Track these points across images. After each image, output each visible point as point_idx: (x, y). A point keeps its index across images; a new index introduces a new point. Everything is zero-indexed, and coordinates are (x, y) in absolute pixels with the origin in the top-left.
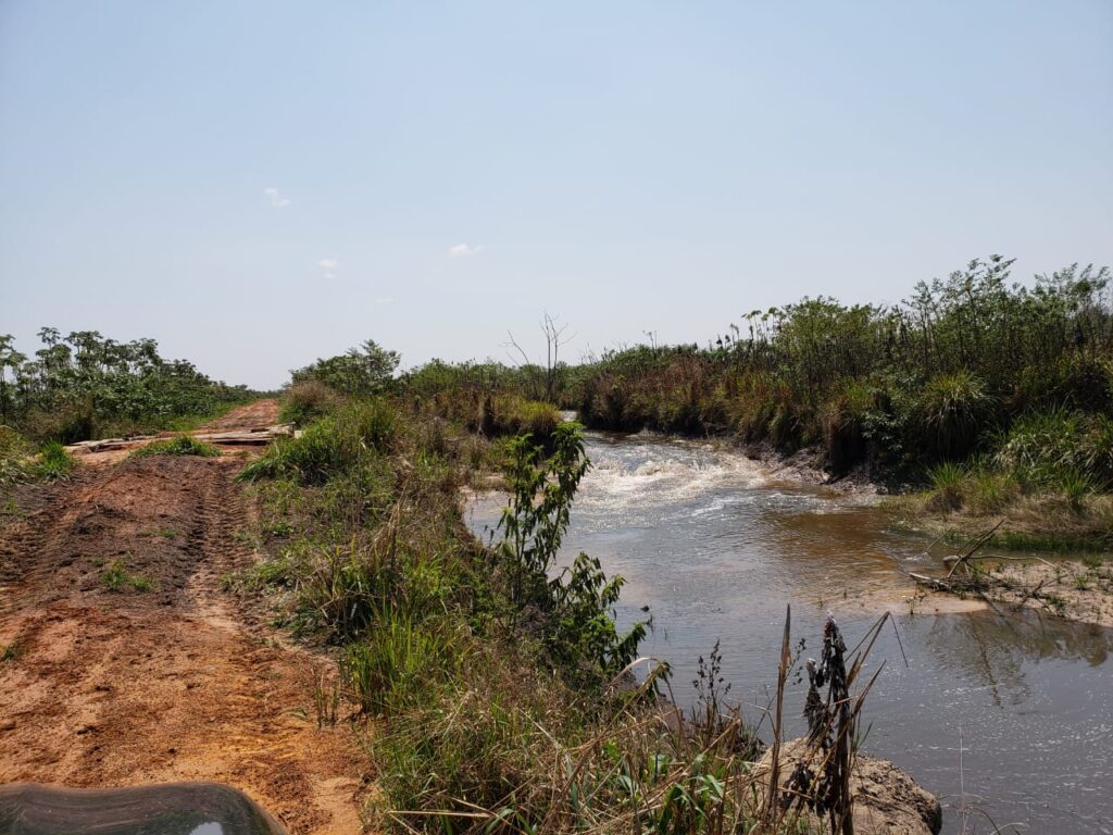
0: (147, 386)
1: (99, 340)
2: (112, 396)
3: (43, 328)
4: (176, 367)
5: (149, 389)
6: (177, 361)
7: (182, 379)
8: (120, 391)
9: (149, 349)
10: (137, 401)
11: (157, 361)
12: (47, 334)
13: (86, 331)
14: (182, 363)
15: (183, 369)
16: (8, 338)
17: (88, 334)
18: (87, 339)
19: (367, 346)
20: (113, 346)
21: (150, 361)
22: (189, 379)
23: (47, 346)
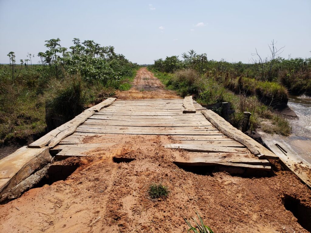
0: (111, 65)
1: (94, 44)
2: (94, 71)
3: (74, 39)
4: (120, 56)
5: (112, 67)
6: (120, 55)
7: (121, 61)
8: (98, 68)
9: (112, 50)
10: (106, 74)
11: (114, 54)
12: (76, 40)
13: (90, 40)
14: (121, 55)
15: (122, 57)
16: (58, 40)
17: (90, 42)
18: (89, 43)
19: (191, 52)
20: (99, 47)
21: (111, 54)
22: (123, 61)
23: (75, 45)
